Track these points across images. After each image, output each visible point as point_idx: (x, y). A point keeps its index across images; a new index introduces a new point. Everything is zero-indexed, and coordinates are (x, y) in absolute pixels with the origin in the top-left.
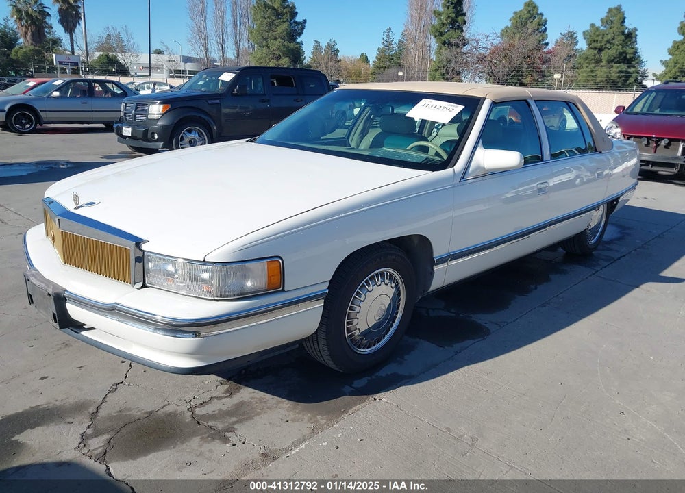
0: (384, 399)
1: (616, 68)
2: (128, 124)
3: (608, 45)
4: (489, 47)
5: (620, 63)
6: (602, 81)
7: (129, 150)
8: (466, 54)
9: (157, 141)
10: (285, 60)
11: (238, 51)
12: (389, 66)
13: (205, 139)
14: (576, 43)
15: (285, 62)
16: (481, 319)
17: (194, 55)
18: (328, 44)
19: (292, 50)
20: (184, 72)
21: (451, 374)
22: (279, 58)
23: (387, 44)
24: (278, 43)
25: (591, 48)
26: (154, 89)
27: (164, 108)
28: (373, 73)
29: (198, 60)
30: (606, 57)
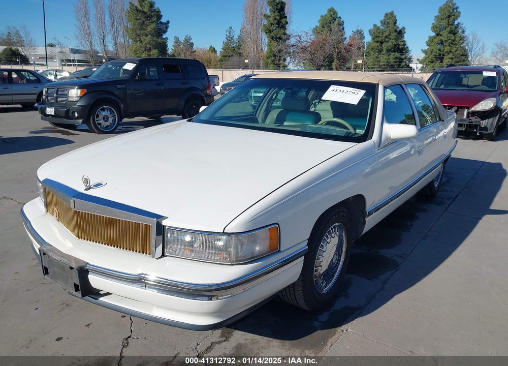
0: (349, 330)
1: (393, 55)
2: (51, 105)
3: (386, 39)
4: (309, 40)
5: (395, 52)
6: (384, 65)
7: (50, 125)
8: (293, 46)
9: (77, 118)
10: (154, 51)
11: (116, 45)
12: (232, 56)
13: (115, 115)
14: (364, 38)
15: (155, 53)
16: (388, 253)
17: (81, 48)
18: (185, 39)
19: (160, 43)
20: (74, 61)
21: (389, 303)
22: (150, 50)
23: (230, 38)
24: (149, 38)
25: (375, 42)
26: (56, 76)
27: (81, 92)
28: (221, 60)
29: (84, 52)
30: (386, 48)
